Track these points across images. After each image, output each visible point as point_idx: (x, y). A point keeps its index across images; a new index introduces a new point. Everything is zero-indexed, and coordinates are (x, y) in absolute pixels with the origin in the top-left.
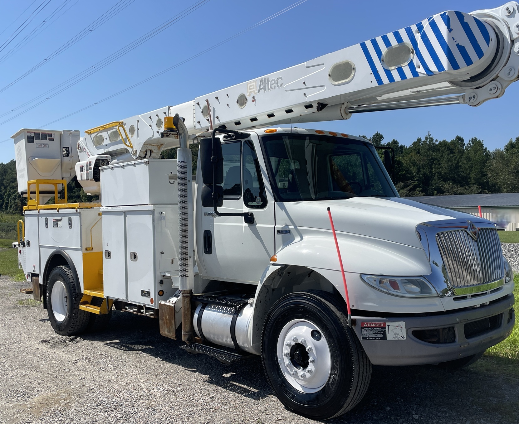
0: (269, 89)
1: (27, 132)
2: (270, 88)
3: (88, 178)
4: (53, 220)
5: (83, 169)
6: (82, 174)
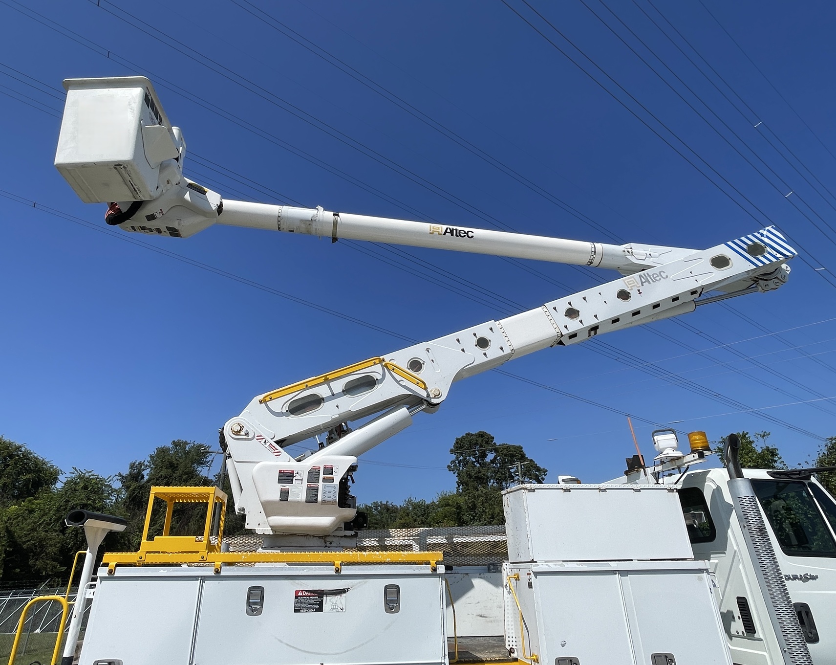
3: (317, 499)
4: (297, 592)
5: (294, 479)
6: (287, 487)
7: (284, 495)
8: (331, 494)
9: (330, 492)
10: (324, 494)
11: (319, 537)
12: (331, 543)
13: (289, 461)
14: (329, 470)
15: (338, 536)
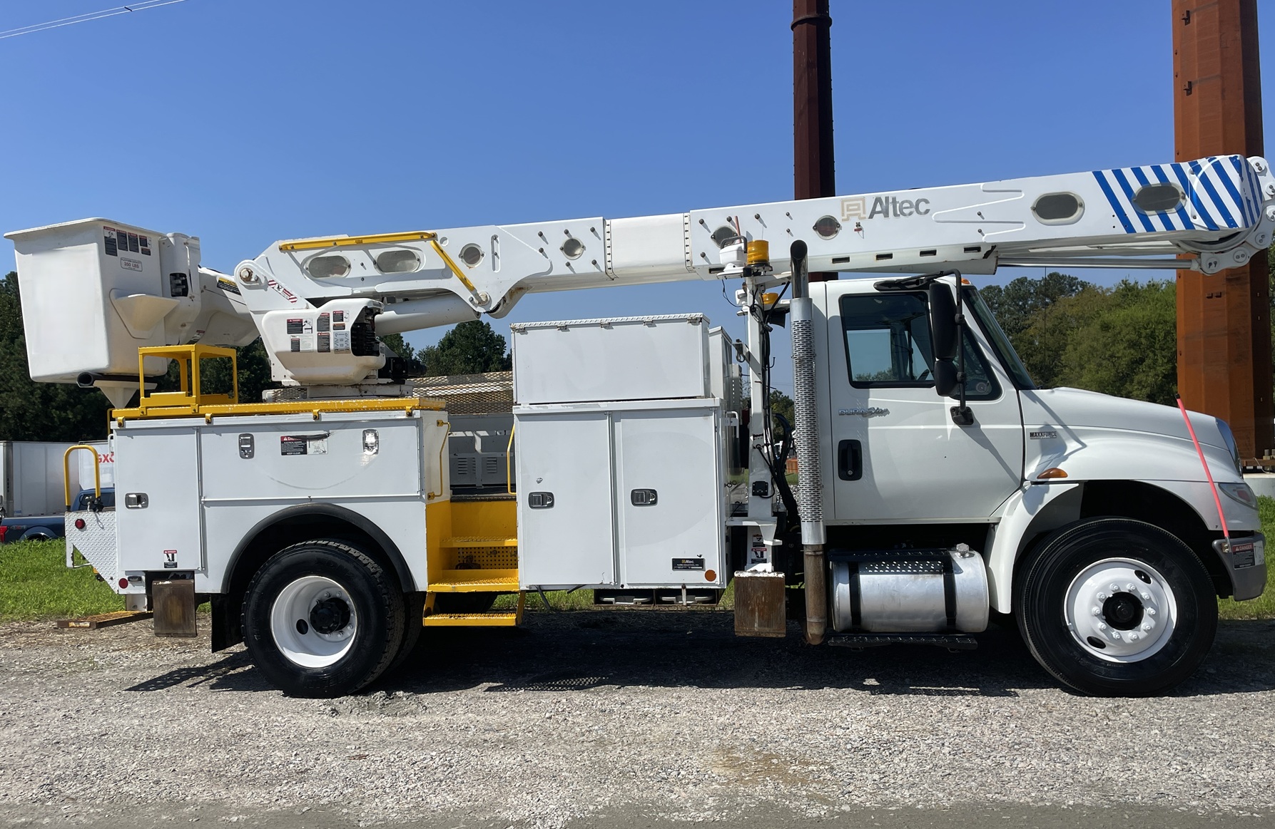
0: (895, 215)
1: (104, 227)
2: (899, 213)
3: (329, 348)
4: (282, 438)
5: (304, 328)
6: (298, 337)
7: (296, 345)
8: (343, 342)
9: (342, 340)
10: (336, 342)
11: (352, 386)
12: (366, 392)
13: (307, 308)
14: (339, 316)
15: (373, 385)
